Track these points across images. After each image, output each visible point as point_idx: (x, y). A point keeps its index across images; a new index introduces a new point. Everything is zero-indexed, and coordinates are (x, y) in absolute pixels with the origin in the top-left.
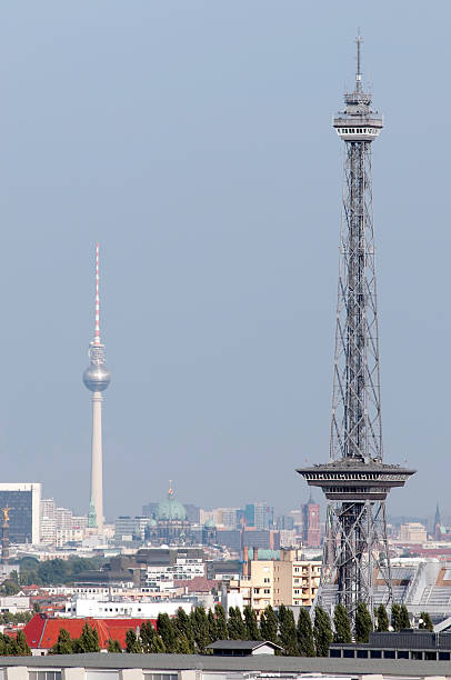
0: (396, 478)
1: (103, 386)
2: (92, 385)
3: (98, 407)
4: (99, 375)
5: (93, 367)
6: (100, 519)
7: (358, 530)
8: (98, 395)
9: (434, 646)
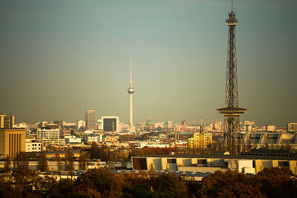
0: (242, 111)
1: (133, 92)
2: (130, 92)
3: (131, 98)
4: (131, 90)
5: (130, 88)
6: (132, 125)
7: (232, 124)
8: (131, 94)
9: (268, 152)
